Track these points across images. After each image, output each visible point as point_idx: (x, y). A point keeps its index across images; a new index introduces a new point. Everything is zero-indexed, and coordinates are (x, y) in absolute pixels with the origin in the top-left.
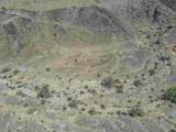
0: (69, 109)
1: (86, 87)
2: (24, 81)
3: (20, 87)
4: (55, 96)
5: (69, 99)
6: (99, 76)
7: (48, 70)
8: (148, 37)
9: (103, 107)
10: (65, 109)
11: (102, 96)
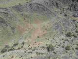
0: (68, 51)
1: (63, 39)
5: (63, 47)
11: (72, 41)
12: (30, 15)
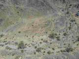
0: (37, 53)
1: (42, 40)
3: (6, 44)
4: (28, 47)
6: (46, 33)
7: (19, 32)
8: (63, 11)
9: (53, 49)
10: (35, 53)
11: (51, 43)
12: (25, 9)
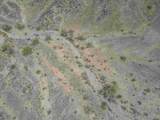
2: (93, 61)
